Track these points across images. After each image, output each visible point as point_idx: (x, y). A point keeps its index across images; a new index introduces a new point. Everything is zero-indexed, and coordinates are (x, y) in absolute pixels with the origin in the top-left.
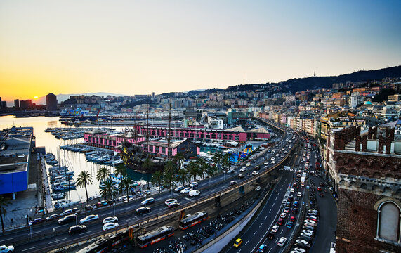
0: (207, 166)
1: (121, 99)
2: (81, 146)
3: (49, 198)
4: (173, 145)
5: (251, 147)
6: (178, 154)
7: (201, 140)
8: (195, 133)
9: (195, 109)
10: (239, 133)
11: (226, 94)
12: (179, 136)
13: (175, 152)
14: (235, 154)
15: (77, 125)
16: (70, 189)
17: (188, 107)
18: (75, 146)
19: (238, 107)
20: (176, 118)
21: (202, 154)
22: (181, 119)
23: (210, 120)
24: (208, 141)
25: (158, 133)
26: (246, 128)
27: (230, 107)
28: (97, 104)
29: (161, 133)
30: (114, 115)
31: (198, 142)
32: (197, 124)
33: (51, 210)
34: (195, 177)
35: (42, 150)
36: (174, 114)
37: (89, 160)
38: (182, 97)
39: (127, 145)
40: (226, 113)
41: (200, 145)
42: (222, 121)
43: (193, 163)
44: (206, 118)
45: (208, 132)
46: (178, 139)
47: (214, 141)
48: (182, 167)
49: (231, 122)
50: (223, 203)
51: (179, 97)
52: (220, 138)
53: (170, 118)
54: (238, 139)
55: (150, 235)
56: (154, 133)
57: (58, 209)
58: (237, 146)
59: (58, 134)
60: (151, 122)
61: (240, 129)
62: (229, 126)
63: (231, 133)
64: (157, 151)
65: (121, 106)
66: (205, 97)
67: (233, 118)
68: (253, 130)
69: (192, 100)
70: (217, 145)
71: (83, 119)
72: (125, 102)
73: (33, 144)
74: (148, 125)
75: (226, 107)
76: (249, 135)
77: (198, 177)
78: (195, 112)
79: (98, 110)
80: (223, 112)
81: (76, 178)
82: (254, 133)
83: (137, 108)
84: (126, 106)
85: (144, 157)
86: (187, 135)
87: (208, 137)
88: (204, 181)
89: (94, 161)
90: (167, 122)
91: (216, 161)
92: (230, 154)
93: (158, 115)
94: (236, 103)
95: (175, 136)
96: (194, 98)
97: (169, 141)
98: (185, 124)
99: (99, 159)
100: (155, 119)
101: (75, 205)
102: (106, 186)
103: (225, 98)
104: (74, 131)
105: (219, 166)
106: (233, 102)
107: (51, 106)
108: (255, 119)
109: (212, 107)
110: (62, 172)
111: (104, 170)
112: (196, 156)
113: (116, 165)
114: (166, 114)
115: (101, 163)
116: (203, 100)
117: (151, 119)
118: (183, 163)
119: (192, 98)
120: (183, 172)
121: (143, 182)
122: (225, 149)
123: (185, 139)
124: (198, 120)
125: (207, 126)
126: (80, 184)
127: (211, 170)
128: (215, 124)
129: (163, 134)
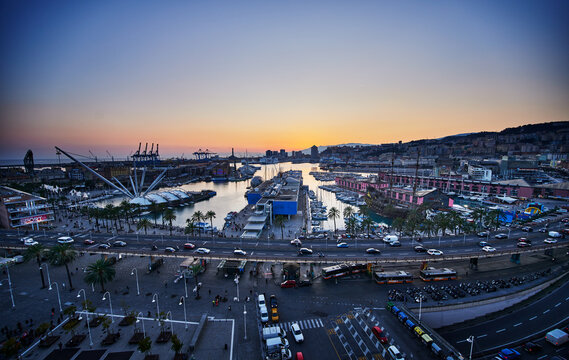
0: (462, 222)
1: (368, 148)
2: (332, 187)
3: (309, 223)
4: (420, 194)
5: (540, 207)
6: (424, 203)
7: (457, 192)
8: (449, 183)
9: (451, 156)
10: (518, 186)
11: (501, 138)
12: (427, 185)
13: (420, 202)
14: (508, 213)
15: (331, 170)
16: (323, 219)
17: (442, 155)
18: (329, 186)
19: (520, 154)
20: (424, 167)
21: (457, 207)
22: (431, 167)
23: (471, 169)
24: (466, 194)
25: (403, 181)
26: (532, 182)
27: (506, 154)
28: (347, 153)
29: (406, 181)
30: (361, 163)
31: (453, 193)
32: (452, 173)
33: (310, 232)
34: (444, 230)
35: (307, 187)
36: (423, 161)
37: (338, 199)
38: (434, 144)
39: (371, 189)
40: (499, 161)
41: (453, 197)
42: (490, 172)
43: (443, 216)
44: (466, 167)
45: (467, 183)
46: (425, 188)
47: (474, 194)
48: (428, 217)
49: (505, 172)
50: (482, 267)
51: (430, 144)
52: (485, 192)
53: (417, 166)
54: (514, 194)
55: (387, 274)
56: (398, 181)
57: (314, 232)
58: (513, 203)
59: (317, 177)
60: (397, 170)
61: (521, 182)
62: (501, 177)
63: (504, 186)
64: (401, 198)
65: (368, 155)
66: (466, 143)
67: (509, 168)
68: (546, 185)
69: (446, 147)
70: (480, 199)
71: (335, 165)
72: (371, 151)
73: (302, 182)
74: (393, 172)
75: (499, 155)
76: (537, 192)
77: (448, 231)
78: (451, 160)
79: (348, 158)
80: (492, 160)
81: (328, 211)
82: (548, 189)
83: (383, 155)
84: (371, 154)
85: (386, 202)
86: (437, 185)
87: (466, 188)
88: (456, 237)
89: (342, 200)
90: (414, 170)
91: (476, 217)
92: (498, 212)
93: (404, 163)
94: (517, 148)
95: (422, 184)
96: (451, 145)
97: (414, 189)
98: (435, 173)
99: (347, 199)
100: (401, 166)
101: (325, 232)
102: (351, 222)
103: (497, 143)
104: (328, 175)
105: (480, 223)
106: (513, 147)
107: (314, 156)
108: (552, 169)
109: (475, 154)
110: (318, 206)
111: (349, 209)
112: (447, 208)
113: (359, 206)
114: (414, 162)
115: (348, 202)
116: (463, 147)
117: (396, 167)
118: (429, 214)
119: (448, 144)
120: (429, 222)
121: (383, 225)
122: (492, 205)
123: (434, 189)
124: (454, 169)
125: (467, 176)
126: (330, 216)
127: (466, 227)
128: (479, 175)
129: (408, 182)
